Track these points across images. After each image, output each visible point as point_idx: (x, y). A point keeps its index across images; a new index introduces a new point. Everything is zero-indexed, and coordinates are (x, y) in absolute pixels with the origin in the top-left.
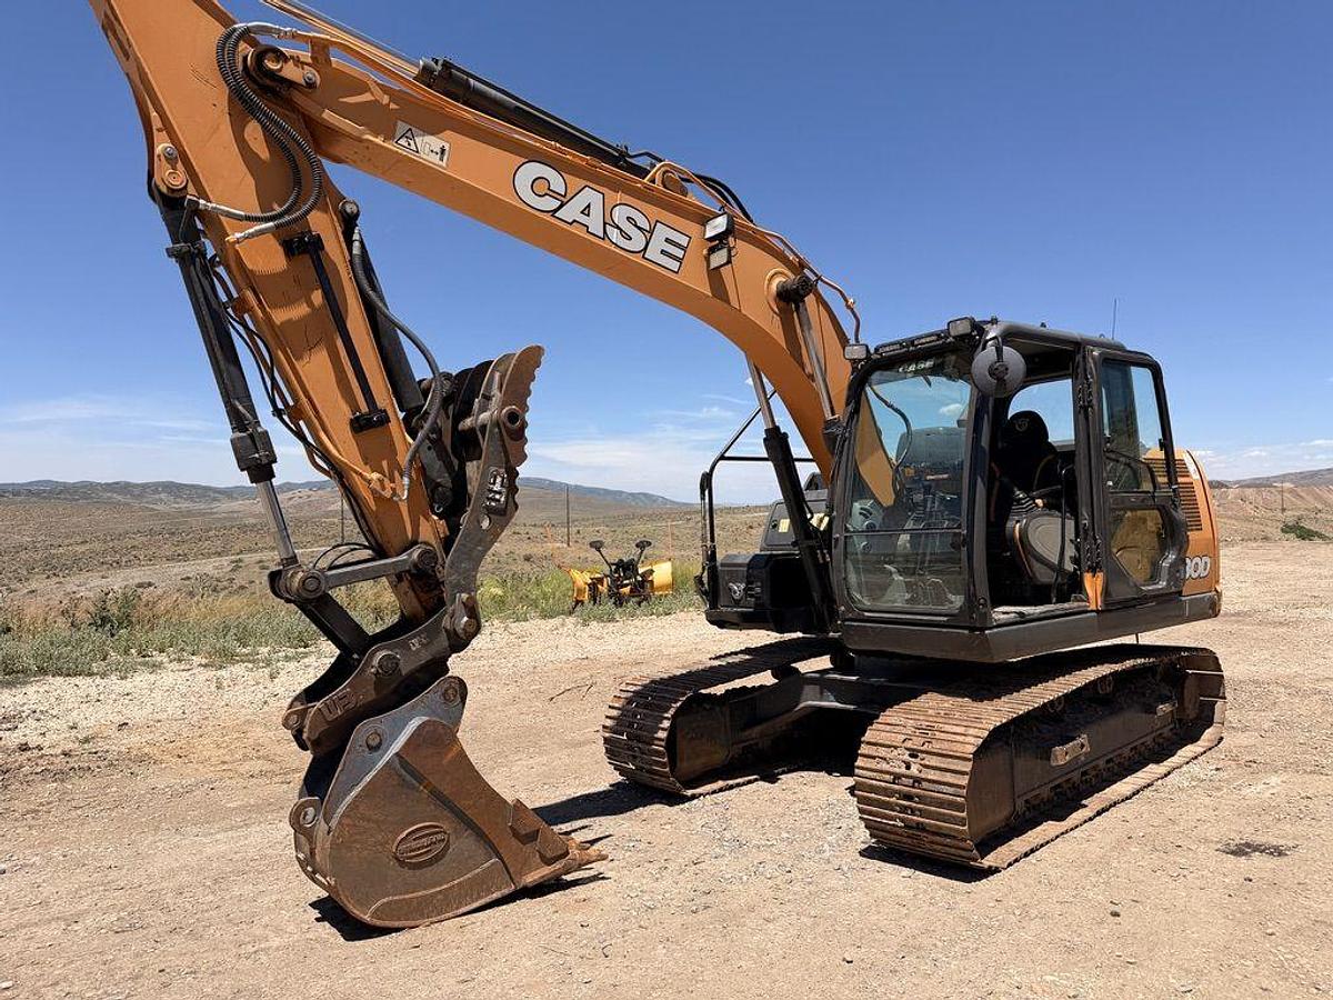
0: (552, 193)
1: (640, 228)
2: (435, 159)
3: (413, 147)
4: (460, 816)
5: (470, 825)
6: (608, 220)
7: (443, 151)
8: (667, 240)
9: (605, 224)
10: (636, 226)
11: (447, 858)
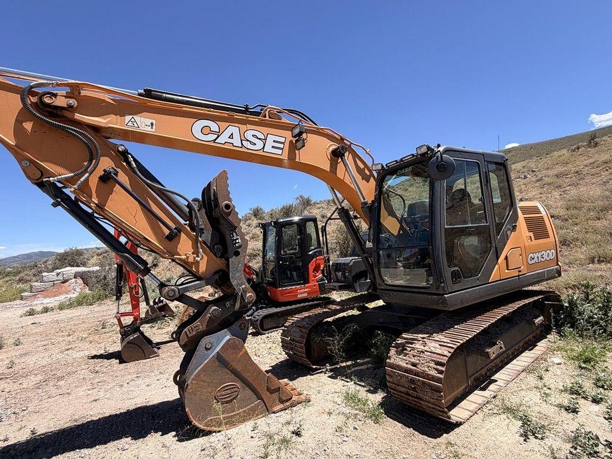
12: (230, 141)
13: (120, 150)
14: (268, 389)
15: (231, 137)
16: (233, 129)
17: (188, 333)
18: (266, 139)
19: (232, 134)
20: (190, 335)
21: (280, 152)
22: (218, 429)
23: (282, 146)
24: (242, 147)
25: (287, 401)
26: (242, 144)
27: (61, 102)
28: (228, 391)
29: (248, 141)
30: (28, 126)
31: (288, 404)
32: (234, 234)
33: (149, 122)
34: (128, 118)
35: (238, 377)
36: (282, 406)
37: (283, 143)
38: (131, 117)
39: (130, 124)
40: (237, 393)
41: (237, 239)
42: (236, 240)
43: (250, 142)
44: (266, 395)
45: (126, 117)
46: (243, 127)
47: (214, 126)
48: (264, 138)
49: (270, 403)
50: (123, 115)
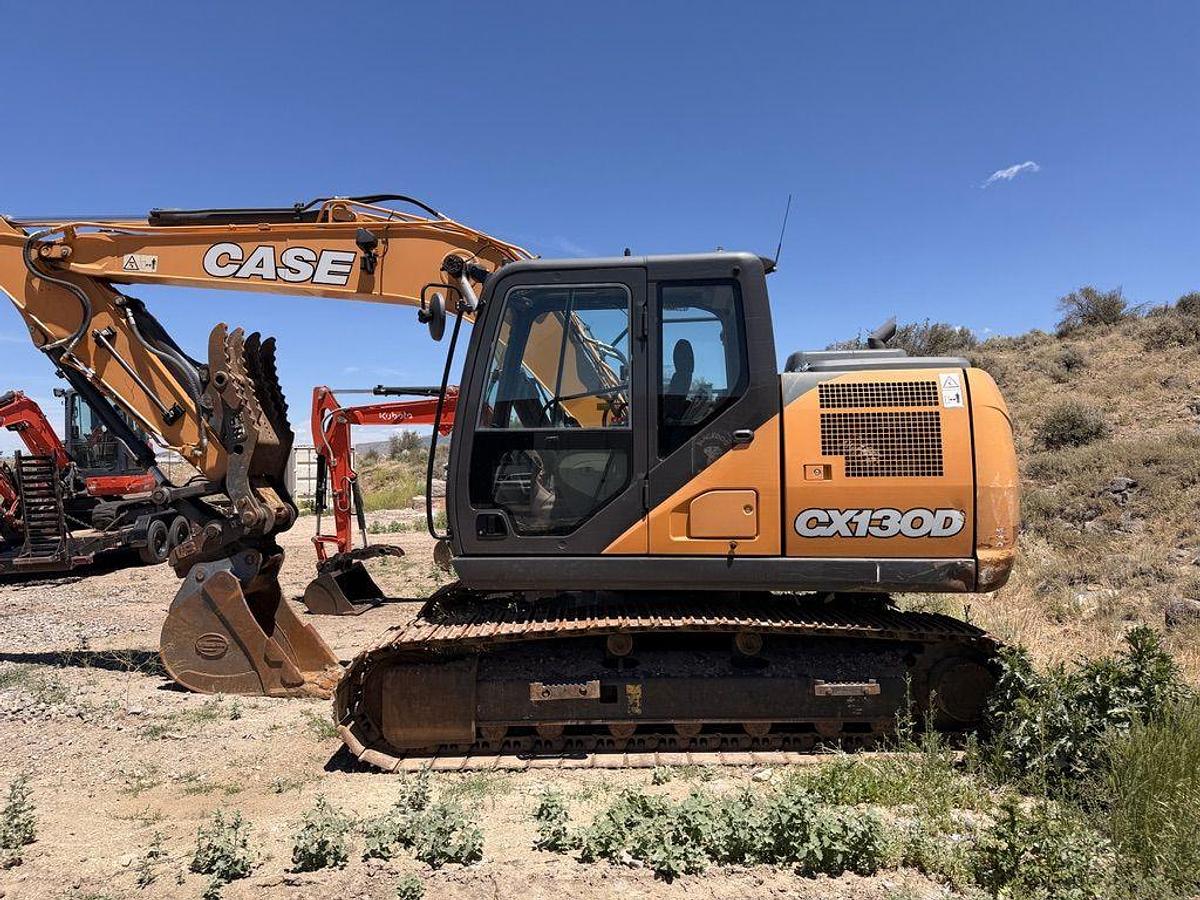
0: (232, 261)
1: (307, 262)
2: (149, 269)
3: (135, 267)
4: (234, 635)
5: (240, 644)
6: (279, 264)
7: (154, 262)
8: (333, 262)
9: (276, 268)
10: (304, 261)
11: (223, 659)
12: (259, 271)
13: (118, 302)
14: (266, 659)
15: (260, 265)
16: (265, 253)
17: (178, 553)
18: (318, 261)
19: (262, 260)
20: (180, 557)
21: (342, 280)
22: (194, 688)
23: (346, 269)
24: (276, 280)
25: (293, 686)
26: (277, 274)
27: (56, 252)
28: (213, 644)
29: (287, 267)
30: (36, 283)
31: (292, 690)
32: (236, 420)
33: (149, 259)
34: (127, 257)
35: (228, 629)
36: (284, 690)
37: (350, 264)
38: (130, 256)
39: (128, 266)
40: (223, 650)
41: (240, 428)
42: (238, 429)
43: (290, 268)
44: (262, 665)
45: (125, 256)
46: (281, 245)
47: (235, 251)
48: (314, 259)
49: (268, 681)
50: (120, 255)
